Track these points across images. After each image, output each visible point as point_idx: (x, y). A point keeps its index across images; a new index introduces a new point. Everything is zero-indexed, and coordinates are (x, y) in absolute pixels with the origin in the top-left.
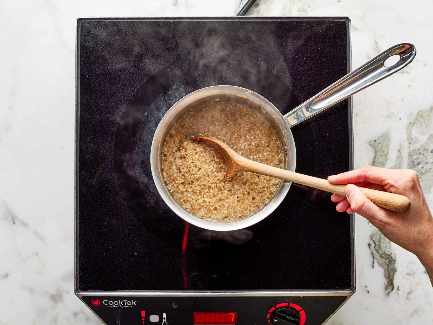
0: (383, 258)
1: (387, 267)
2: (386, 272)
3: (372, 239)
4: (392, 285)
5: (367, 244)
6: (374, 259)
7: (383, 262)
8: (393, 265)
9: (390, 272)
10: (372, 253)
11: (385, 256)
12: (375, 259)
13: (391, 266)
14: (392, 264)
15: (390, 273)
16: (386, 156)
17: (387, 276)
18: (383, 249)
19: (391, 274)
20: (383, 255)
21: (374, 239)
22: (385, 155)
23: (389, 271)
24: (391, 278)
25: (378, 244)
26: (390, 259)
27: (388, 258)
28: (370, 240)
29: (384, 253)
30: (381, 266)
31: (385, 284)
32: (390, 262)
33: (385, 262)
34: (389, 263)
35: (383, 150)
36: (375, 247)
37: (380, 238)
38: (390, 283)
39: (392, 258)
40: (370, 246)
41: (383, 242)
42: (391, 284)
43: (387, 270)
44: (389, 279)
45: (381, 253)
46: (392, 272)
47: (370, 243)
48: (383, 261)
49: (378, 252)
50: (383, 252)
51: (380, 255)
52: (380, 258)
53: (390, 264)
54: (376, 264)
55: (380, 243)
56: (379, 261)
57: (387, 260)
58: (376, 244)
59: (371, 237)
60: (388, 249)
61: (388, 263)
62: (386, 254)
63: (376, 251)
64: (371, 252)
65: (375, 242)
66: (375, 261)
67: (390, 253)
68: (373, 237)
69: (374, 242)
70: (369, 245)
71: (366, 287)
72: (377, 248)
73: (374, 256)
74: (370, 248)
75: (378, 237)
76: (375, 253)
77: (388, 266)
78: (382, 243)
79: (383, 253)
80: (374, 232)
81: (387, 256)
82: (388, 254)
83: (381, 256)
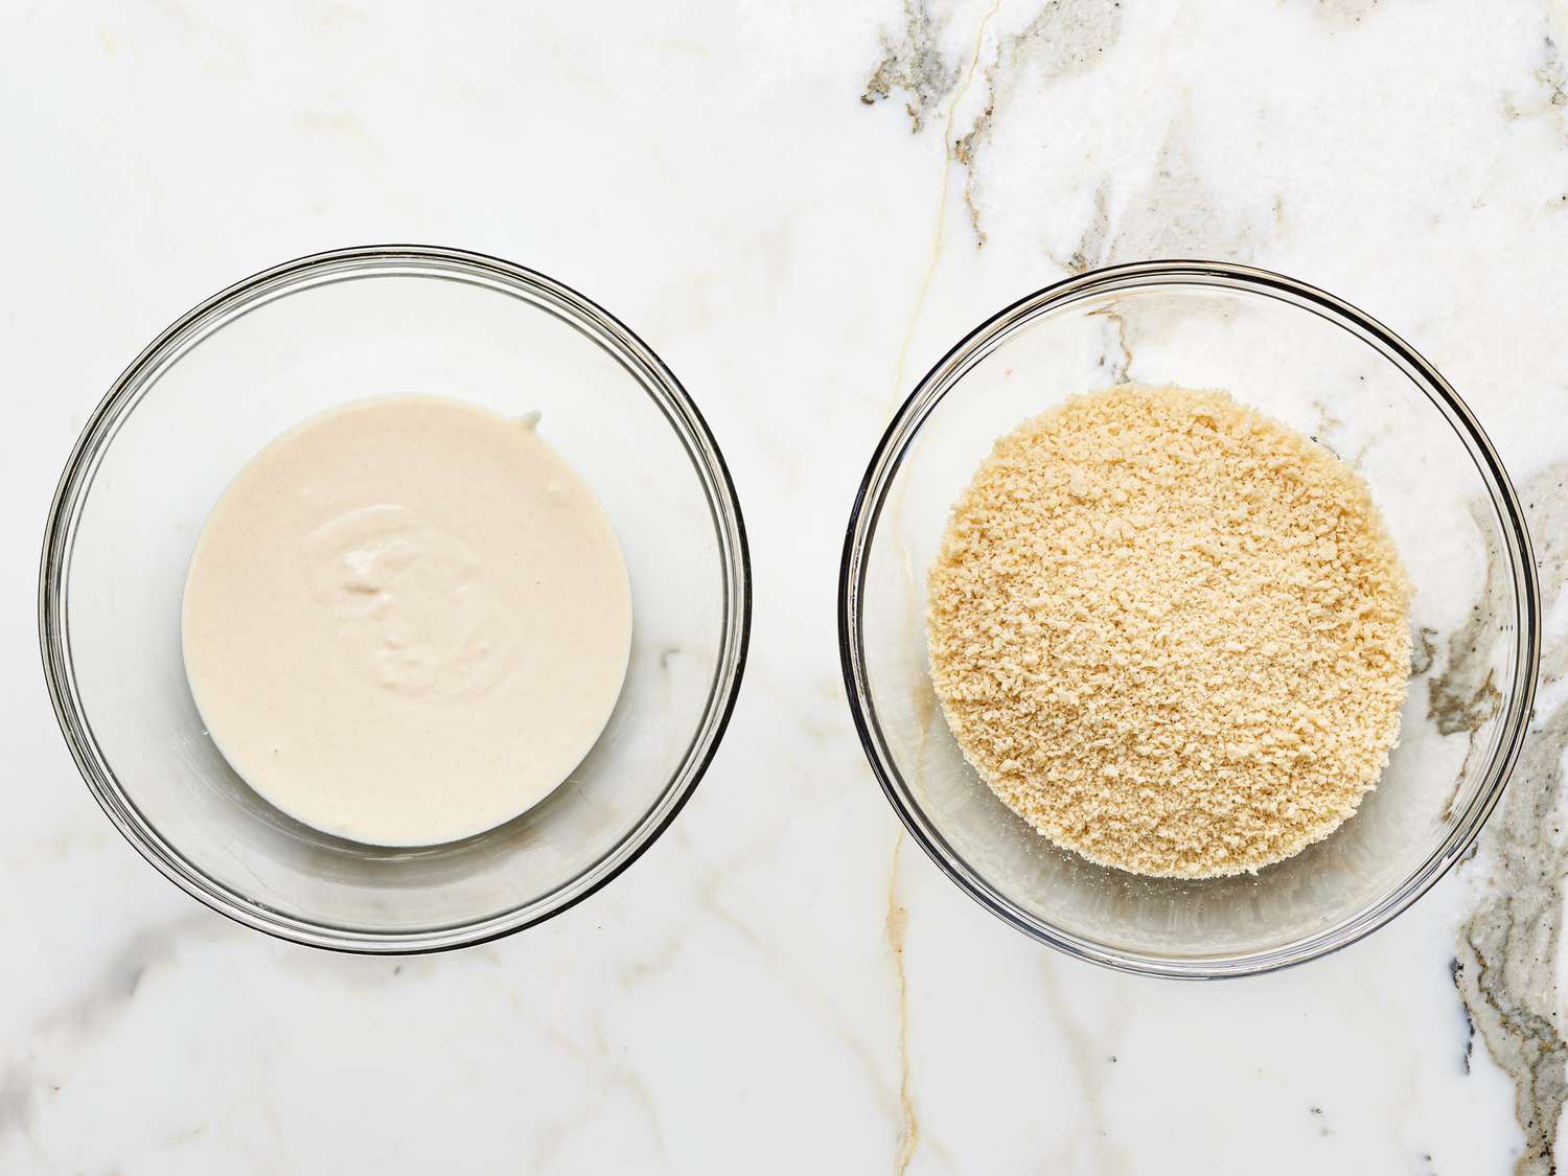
0: (1513, 1031)
1: (1529, 1077)
2: (1526, 1096)
3: (1470, 943)
4: (1546, 1157)
5: (1445, 962)
6: (1472, 1032)
7: (1514, 1050)
8: (1555, 1068)
9: (1543, 1099)
10: (1465, 1004)
11: (1523, 1025)
12: (1477, 1031)
13: (1546, 1073)
14: (1552, 1061)
15: (1540, 1105)
16: (1558, 567)
17: (1528, 1117)
18: (1517, 989)
19: (1547, 1108)
20: (1517, 1019)
21: (1477, 941)
22: (1556, 558)
23: (1540, 1093)
24: (1546, 1126)
25: (1497, 964)
26: (1548, 1039)
27: (1536, 1032)
28: (1458, 943)
29: (1522, 1011)
30: (1501, 1065)
31: (1514, 1151)
32: (1544, 1050)
33: (1521, 1052)
34: (1542, 1055)
35: (1548, 537)
36: (1480, 979)
37: (1507, 939)
38: (1539, 1149)
39: (1554, 1033)
40: (1460, 972)
41: (1520, 957)
42: (1542, 1155)
43: (1527, 1086)
44: (1535, 1128)
45: (1506, 1006)
46: (1550, 1099)
47: (1461, 961)
48: (1514, 1043)
49: (1491, 1001)
50: (1517, 1004)
51: (1503, 1015)
52: (1502, 1031)
53: (1545, 1062)
54: (1479, 1057)
55: (1506, 960)
56: (1496, 1044)
57: (1535, 1042)
58: (1484, 966)
59: (1467, 933)
60: (1537, 994)
61: (1534, 1056)
62: (1528, 1014)
63: (1485, 995)
64: (1461, 1002)
65: (1482, 953)
66: (1477, 1040)
67: (1546, 1013)
68: (1476, 932)
69: (1480, 958)
70: (1456, 967)
71: (1429, 1158)
72: (1487, 983)
73: (1474, 1020)
74: (1456, 981)
75: (1499, 934)
76: (1479, 1004)
77: (1534, 1068)
78: (1512, 964)
79: (1514, 1009)
80: (1483, 910)
81: (1532, 1025)
82: (1538, 1017)
83: (1505, 1024)
